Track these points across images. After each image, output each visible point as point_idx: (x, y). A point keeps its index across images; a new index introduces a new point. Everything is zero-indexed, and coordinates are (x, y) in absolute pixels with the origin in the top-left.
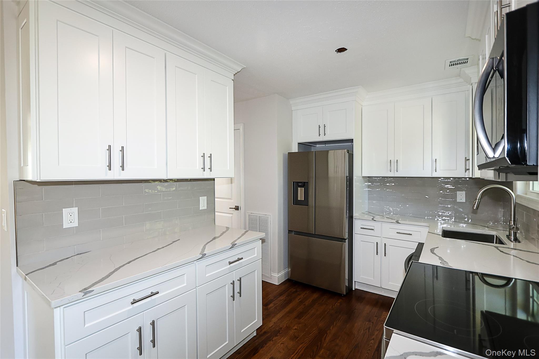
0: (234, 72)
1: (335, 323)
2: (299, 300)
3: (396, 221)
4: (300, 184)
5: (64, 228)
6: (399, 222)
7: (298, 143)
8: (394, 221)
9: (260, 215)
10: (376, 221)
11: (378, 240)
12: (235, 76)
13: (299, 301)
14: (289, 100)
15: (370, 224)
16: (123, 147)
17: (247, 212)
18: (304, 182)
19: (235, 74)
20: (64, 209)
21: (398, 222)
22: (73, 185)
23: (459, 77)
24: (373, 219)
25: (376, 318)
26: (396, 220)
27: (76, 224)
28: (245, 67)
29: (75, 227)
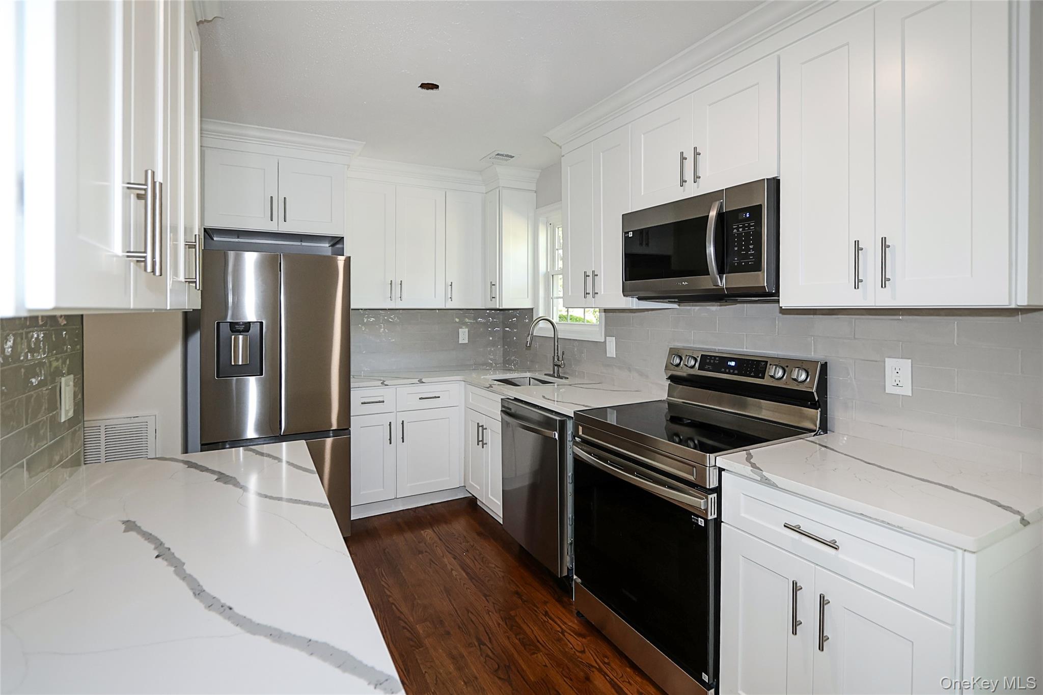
3: (419, 381)
6: (423, 380)
10: (388, 385)
21: (421, 382)
24: (382, 383)
26: (418, 379)
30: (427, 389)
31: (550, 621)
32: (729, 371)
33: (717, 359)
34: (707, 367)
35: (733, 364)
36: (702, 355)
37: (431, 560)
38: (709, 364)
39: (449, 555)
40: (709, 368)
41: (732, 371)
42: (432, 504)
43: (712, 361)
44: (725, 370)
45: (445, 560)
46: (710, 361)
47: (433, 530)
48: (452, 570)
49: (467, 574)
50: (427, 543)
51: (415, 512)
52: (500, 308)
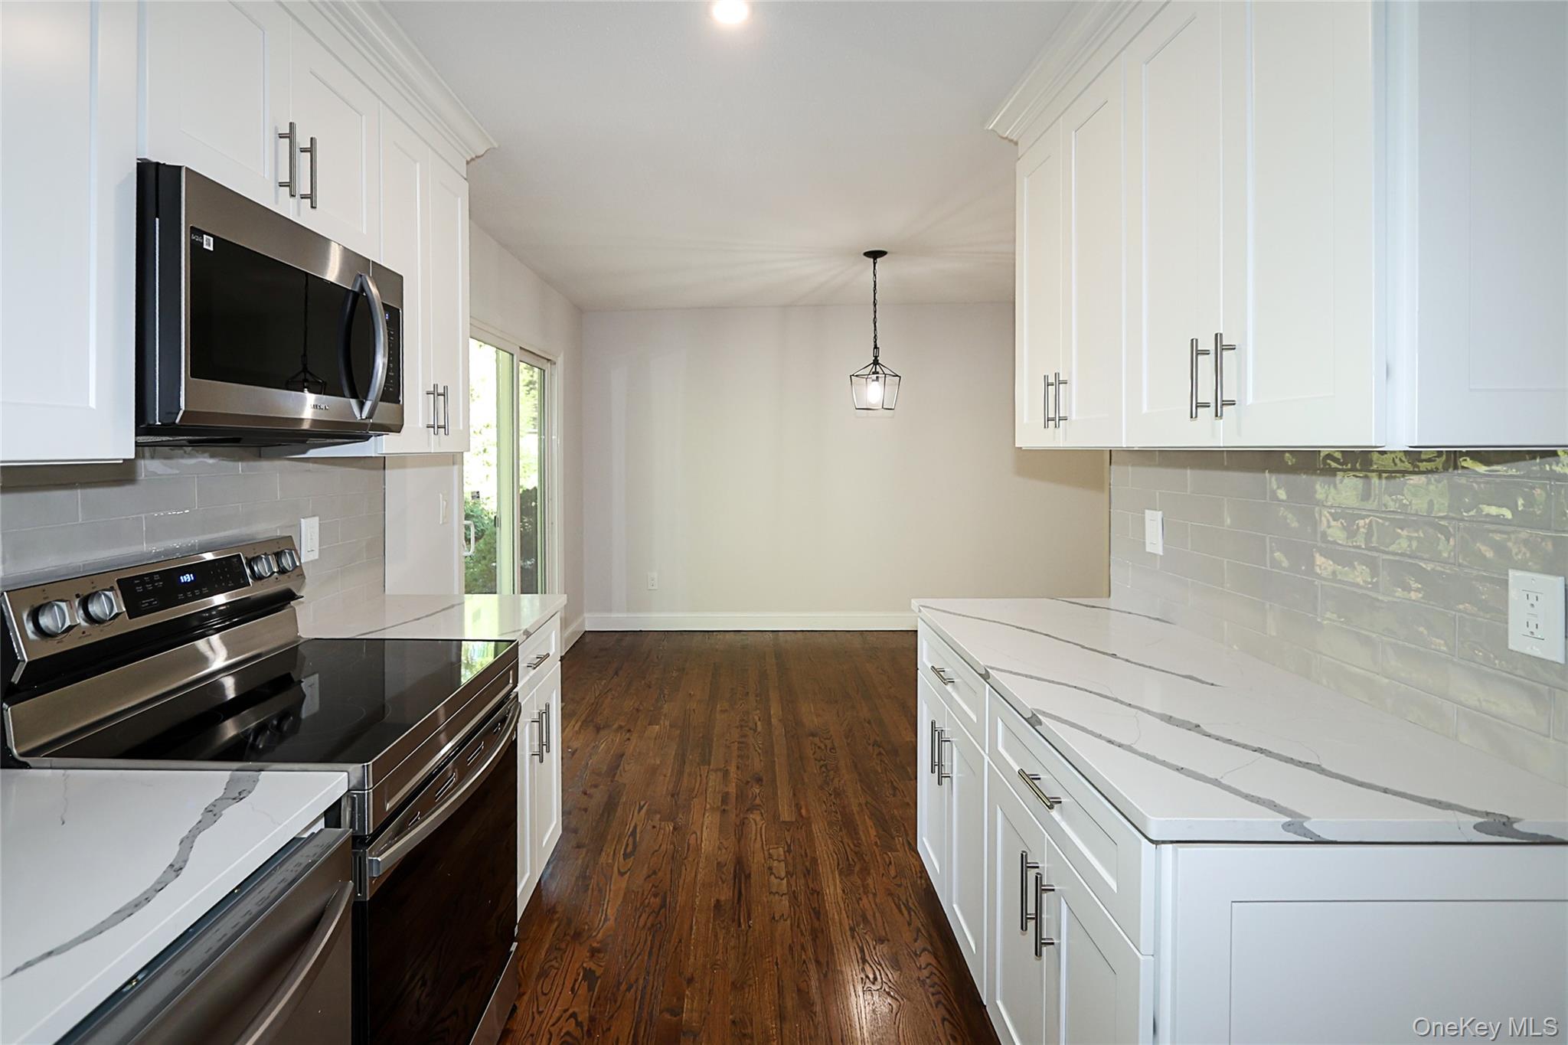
32: (193, 593)
33: (157, 577)
34: (145, 603)
35: (187, 578)
36: (118, 581)
38: (146, 594)
40: (150, 603)
41: (197, 592)
43: (149, 587)
44: (185, 595)
46: (144, 588)
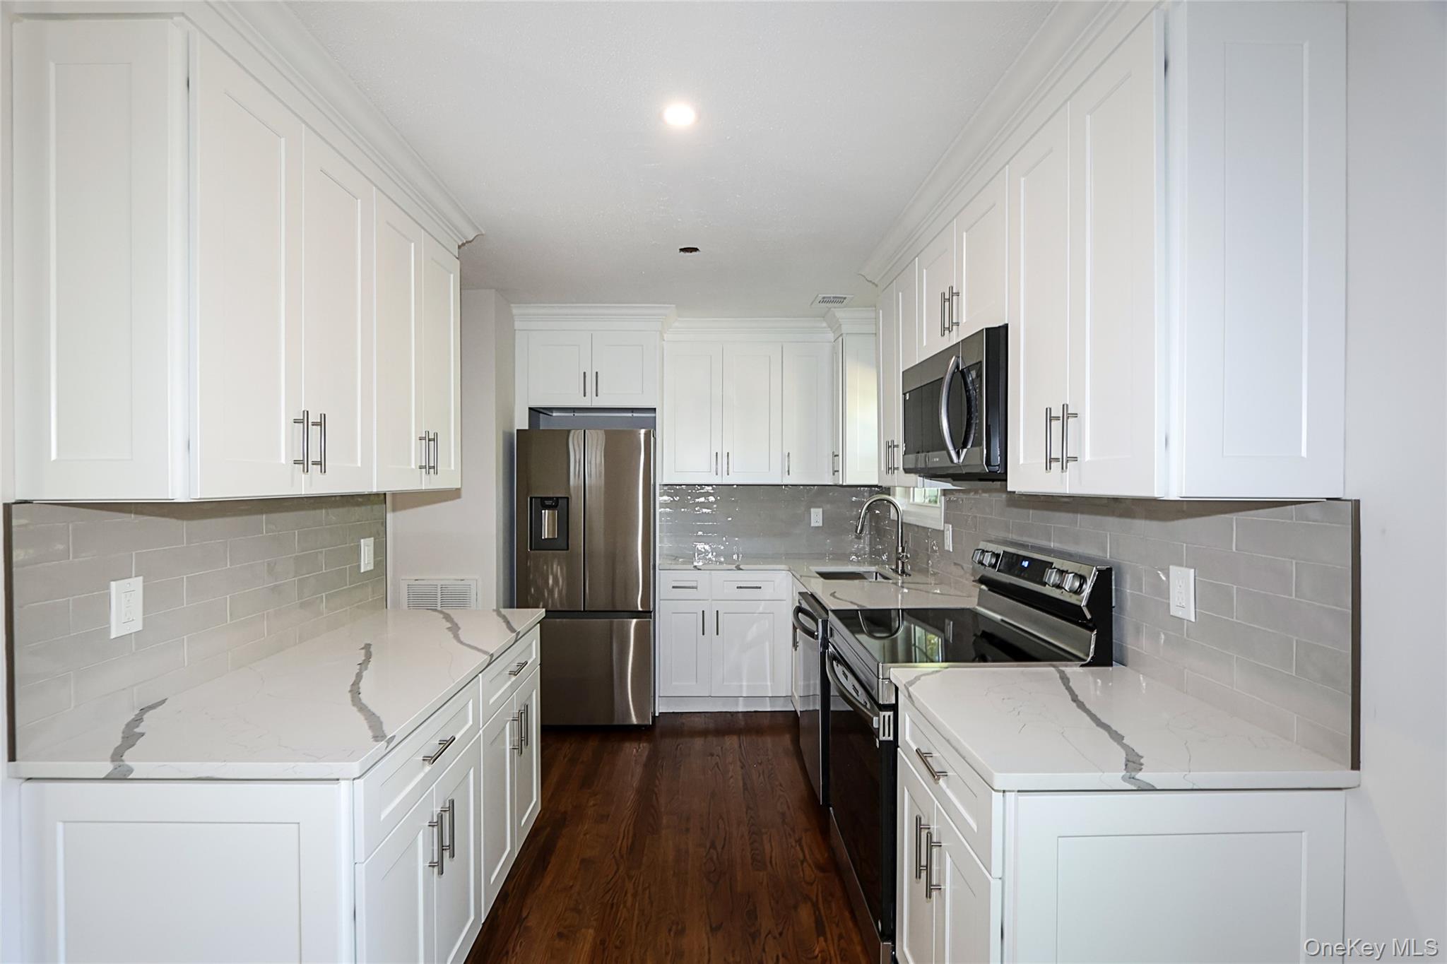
0: (461, 240)
1: (658, 774)
2: (564, 758)
4: (548, 503)
5: (113, 636)
6: (741, 567)
7: (530, 409)
8: (733, 567)
9: (442, 583)
11: (704, 606)
12: (461, 250)
13: (566, 759)
14: (512, 305)
15: (686, 576)
16: (325, 415)
17: (403, 578)
18: (558, 498)
19: (460, 244)
20: (113, 584)
22: (131, 512)
23: (822, 319)
25: (720, 748)
27: (137, 626)
28: (484, 232)
29: (133, 635)
30: (747, 577)
31: (798, 848)
37: (717, 764)
39: (739, 763)
42: (755, 712)
45: (731, 767)
47: (740, 740)
48: (732, 777)
49: (745, 784)
50: (723, 749)
51: (732, 715)
52: (844, 484)
